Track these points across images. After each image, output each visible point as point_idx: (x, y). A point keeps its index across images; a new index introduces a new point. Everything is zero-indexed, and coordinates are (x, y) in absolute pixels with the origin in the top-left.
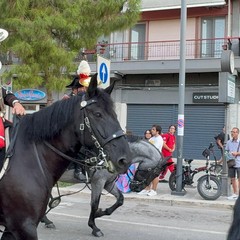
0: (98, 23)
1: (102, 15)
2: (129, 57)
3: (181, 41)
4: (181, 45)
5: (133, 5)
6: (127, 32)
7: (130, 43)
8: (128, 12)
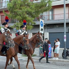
0: (40, 10)
1: (41, 7)
2: (49, 19)
3: (64, 14)
4: (64, 15)
5: (49, 4)
6: (48, 12)
7: (49, 15)
8: (48, 6)
